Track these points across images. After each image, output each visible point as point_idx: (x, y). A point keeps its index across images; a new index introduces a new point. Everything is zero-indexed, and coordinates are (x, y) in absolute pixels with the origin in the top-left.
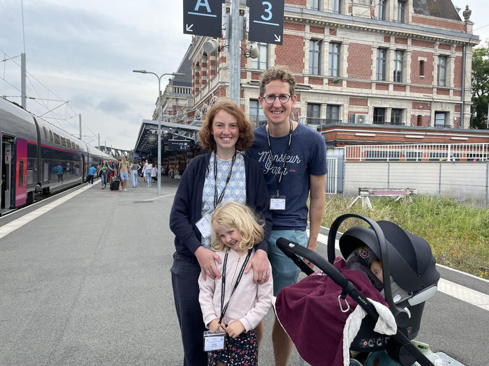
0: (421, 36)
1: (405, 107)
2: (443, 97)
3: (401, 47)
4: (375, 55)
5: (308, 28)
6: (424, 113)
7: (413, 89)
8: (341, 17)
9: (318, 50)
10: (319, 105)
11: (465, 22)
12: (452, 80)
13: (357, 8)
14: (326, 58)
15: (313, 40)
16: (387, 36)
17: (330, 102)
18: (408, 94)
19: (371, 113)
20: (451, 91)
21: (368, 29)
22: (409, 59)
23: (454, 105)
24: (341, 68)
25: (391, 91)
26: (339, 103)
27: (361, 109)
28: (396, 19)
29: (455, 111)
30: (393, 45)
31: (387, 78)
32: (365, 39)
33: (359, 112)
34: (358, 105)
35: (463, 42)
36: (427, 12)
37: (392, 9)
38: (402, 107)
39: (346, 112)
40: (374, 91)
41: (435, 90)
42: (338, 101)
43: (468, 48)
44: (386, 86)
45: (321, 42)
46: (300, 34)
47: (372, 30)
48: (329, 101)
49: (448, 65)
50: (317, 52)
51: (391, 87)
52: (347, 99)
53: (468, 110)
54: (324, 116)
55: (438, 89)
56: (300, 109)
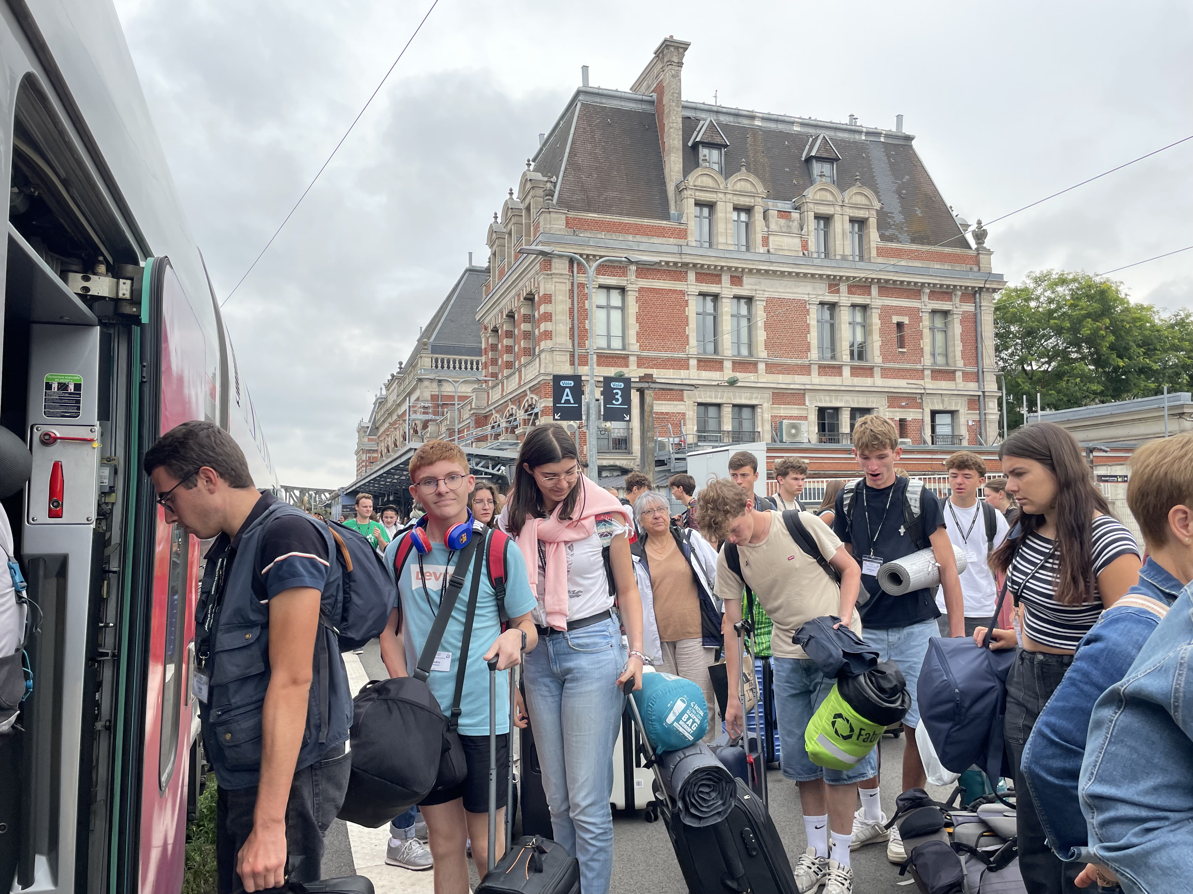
0: (895, 282)
1: (874, 406)
2: (944, 385)
3: (859, 300)
4: (813, 317)
5: (691, 276)
6: (910, 415)
7: (886, 373)
8: (748, 256)
9: (711, 311)
10: (719, 406)
11: (977, 249)
12: (959, 354)
13: (777, 238)
14: (727, 324)
15: (703, 295)
16: (834, 283)
17: (738, 401)
18: (878, 381)
19: (813, 417)
20: (959, 374)
21: (798, 274)
22: (876, 321)
23: (966, 398)
24: (754, 340)
25: (846, 378)
26: (753, 402)
27: (794, 411)
28: (848, 252)
29: (969, 409)
30: (844, 298)
31: (838, 355)
32: (795, 290)
33: (790, 418)
34: (789, 404)
35: (973, 288)
36: (904, 236)
37: (839, 236)
38: (869, 406)
39: (767, 416)
40: (815, 379)
41: (927, 373)
42: (751, 398)
43: (984, 295)
44: (837, 370)
45: (716, 297)
46: (679, 286)
47: (805, 275)
48: (735, 398)
49: (950, 327)
50: (710, 314)
51: (846, 371)
52: (768, 394)
53: (992, 406)
54: (727, 426)
55: (933, 371)
56: (684, 414)
